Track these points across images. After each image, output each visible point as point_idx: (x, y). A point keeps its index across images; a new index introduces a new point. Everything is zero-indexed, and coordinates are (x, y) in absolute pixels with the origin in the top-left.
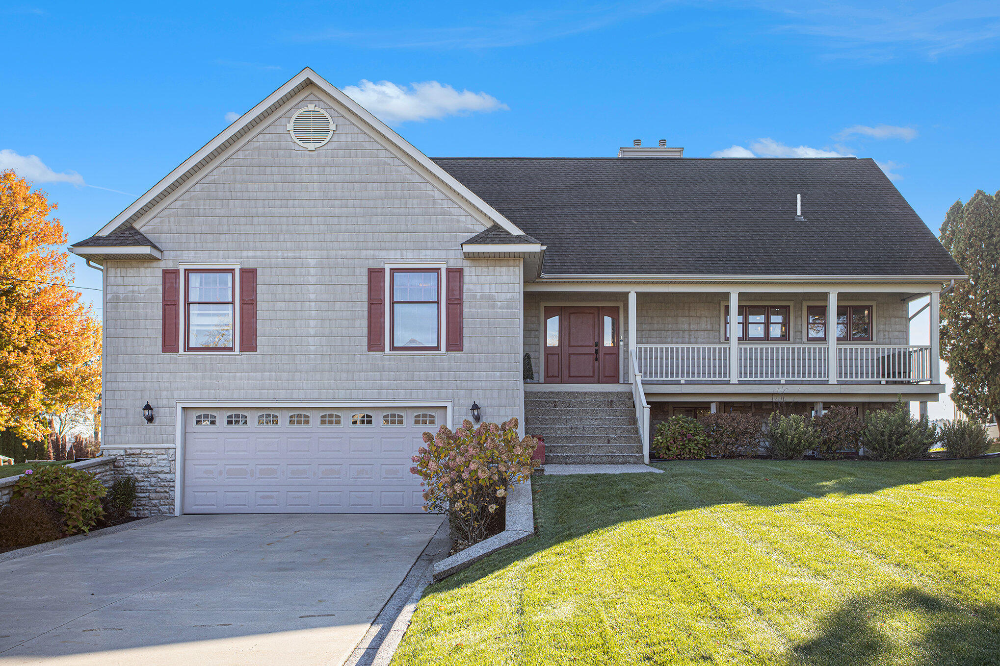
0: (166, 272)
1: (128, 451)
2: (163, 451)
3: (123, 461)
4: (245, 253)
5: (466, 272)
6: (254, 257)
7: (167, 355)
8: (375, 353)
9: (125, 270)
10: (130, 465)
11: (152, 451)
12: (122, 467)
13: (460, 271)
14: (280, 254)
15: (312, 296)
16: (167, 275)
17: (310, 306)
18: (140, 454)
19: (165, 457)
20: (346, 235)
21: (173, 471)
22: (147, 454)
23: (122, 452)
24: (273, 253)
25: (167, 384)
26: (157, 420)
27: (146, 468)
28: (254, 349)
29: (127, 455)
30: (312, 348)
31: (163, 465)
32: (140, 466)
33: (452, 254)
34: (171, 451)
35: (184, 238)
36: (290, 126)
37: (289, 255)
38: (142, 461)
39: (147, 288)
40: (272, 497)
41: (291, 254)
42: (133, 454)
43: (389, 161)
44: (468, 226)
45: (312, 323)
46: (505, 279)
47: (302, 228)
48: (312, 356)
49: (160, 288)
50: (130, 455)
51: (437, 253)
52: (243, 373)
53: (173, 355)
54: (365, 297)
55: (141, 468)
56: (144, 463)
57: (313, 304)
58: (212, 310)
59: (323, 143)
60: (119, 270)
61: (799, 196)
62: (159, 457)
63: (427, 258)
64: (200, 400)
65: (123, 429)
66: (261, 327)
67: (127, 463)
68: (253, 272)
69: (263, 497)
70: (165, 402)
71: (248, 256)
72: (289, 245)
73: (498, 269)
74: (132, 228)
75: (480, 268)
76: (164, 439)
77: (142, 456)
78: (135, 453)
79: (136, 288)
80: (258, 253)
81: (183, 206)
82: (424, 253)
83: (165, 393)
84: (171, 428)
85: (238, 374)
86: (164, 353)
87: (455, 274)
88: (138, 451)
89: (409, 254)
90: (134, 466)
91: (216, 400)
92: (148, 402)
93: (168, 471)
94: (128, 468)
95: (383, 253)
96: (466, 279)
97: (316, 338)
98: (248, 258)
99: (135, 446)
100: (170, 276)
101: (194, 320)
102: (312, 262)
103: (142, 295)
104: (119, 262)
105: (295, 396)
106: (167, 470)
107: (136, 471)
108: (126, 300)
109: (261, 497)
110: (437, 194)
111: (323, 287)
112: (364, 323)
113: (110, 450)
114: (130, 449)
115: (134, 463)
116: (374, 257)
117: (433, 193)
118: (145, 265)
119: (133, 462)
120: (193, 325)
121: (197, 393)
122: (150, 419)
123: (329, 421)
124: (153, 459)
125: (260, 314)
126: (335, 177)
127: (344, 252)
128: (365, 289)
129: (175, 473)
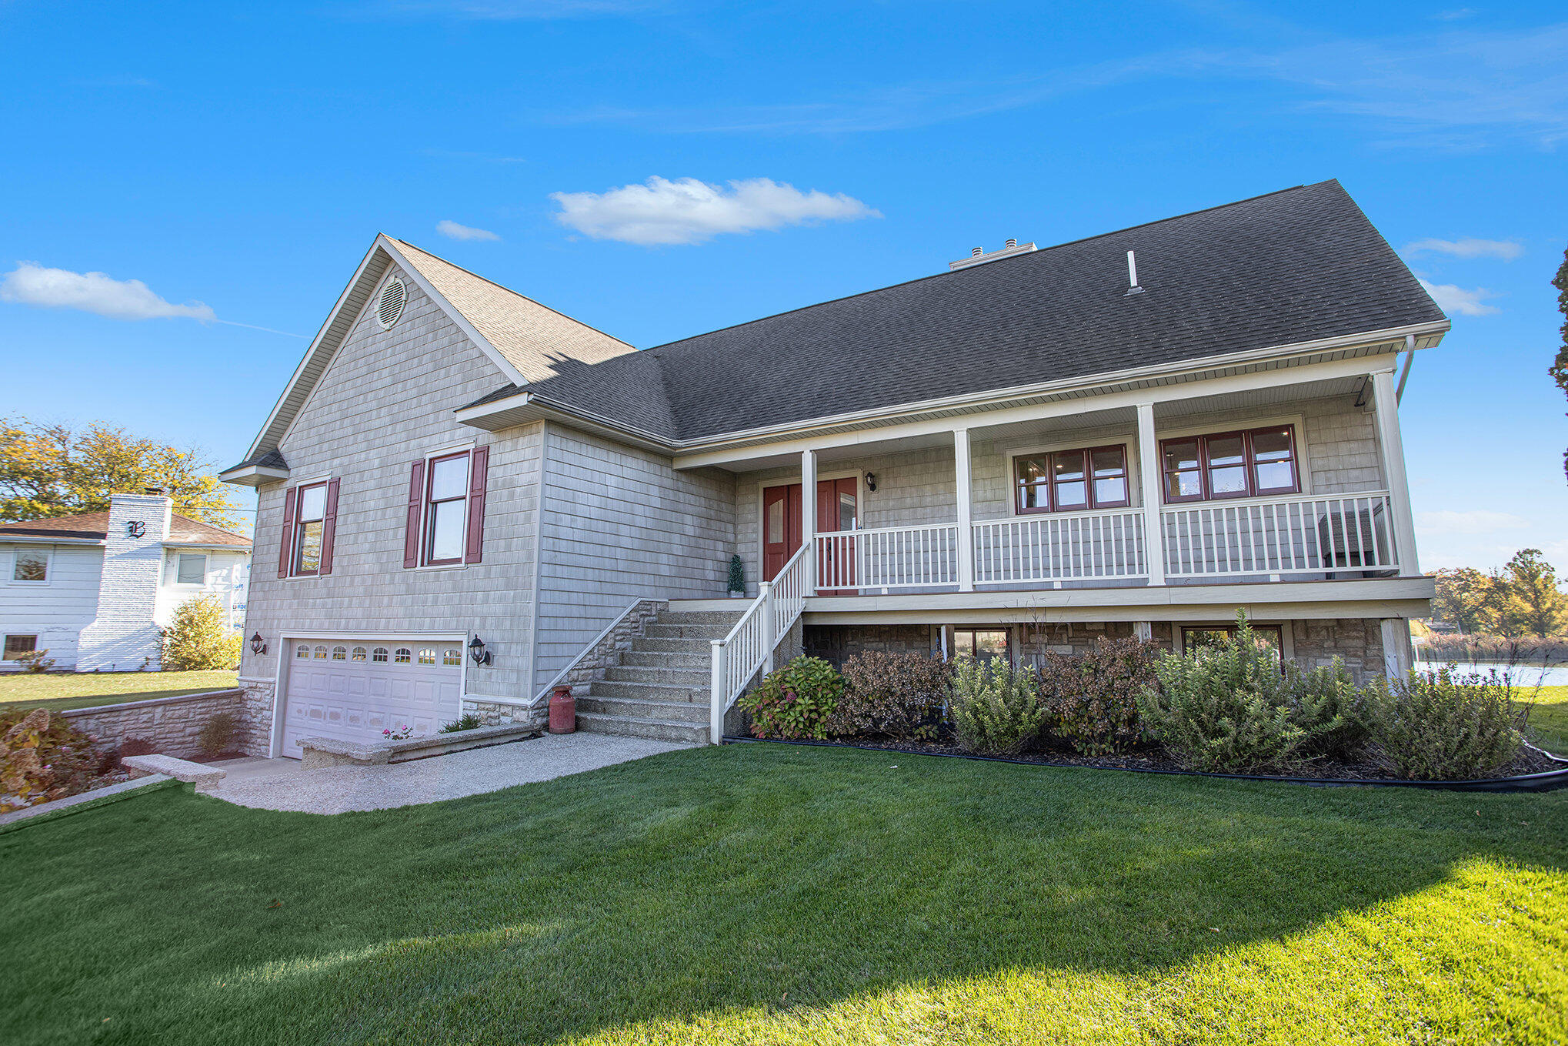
0: (288, 492)
2: (268, 686)
4: (335, 462)
5: (492, 449)
6: (341, 466)
7: (281, 581)
8: (409, 569)
11: (262, 685)
12: (246, 701)
13: (485, 450)
14: (356, 457)
15: (372, 504)
16: (289, 495)
17: (370, 516)
18: (256, 687)
24: (352, 458)
27: (258, 703)
28: (330, 571)
30: (367, 567)
31: (267, 700)
32: (255, 700)
34: (272, 686)
35: (303, 452)
36: (378, 307)
37: (362, 457)
38: (256, 696)
39: (278, 510)
45: (369, 536)
46: (527, 453)
47: (373, 423)
48: (366, 577)
49: (284, 510)
50: (251, 688)
51: (469, 431)
52: (321, 600)
54: (407, 499)
57: (372, 513)
59: (396, 319)
61: (1131, 255)
62: (266, 691)
63: (460, 439)
66: (337, 545)
68: (339, 481)
70: (275, 632)
71: (337, 465)
72: (363, 446)
73: (521, 440)
74: (275, 449)
75: (504, 443)
76: (271, 672)
79: (272, 511)
80: (343, 460)
82: (458, 432)
84: (275, 661)
85: (318, 601)
86: (279, 579)
87: (481, 454)
88: (255, 684)
89: (446, 437)
90: (251, 700)
92: (257, 633)
93: (268, 708)
94: (249, 702)
95: (427, 441)
96: (491, 460)
97: (370, 555)
99: (254, 679)
102: (376, 463)
103: (275, 518)
107: (252, 706)
112: (405, 532)
113: (242, 682)
116: (419, 447)
118: (280, 486)
120: (302, 547)
121: (293, 622)
124: (262, 693)
125: (337, 530)
126: (401, 357)
128: (408, 489)
129: (272, 711)
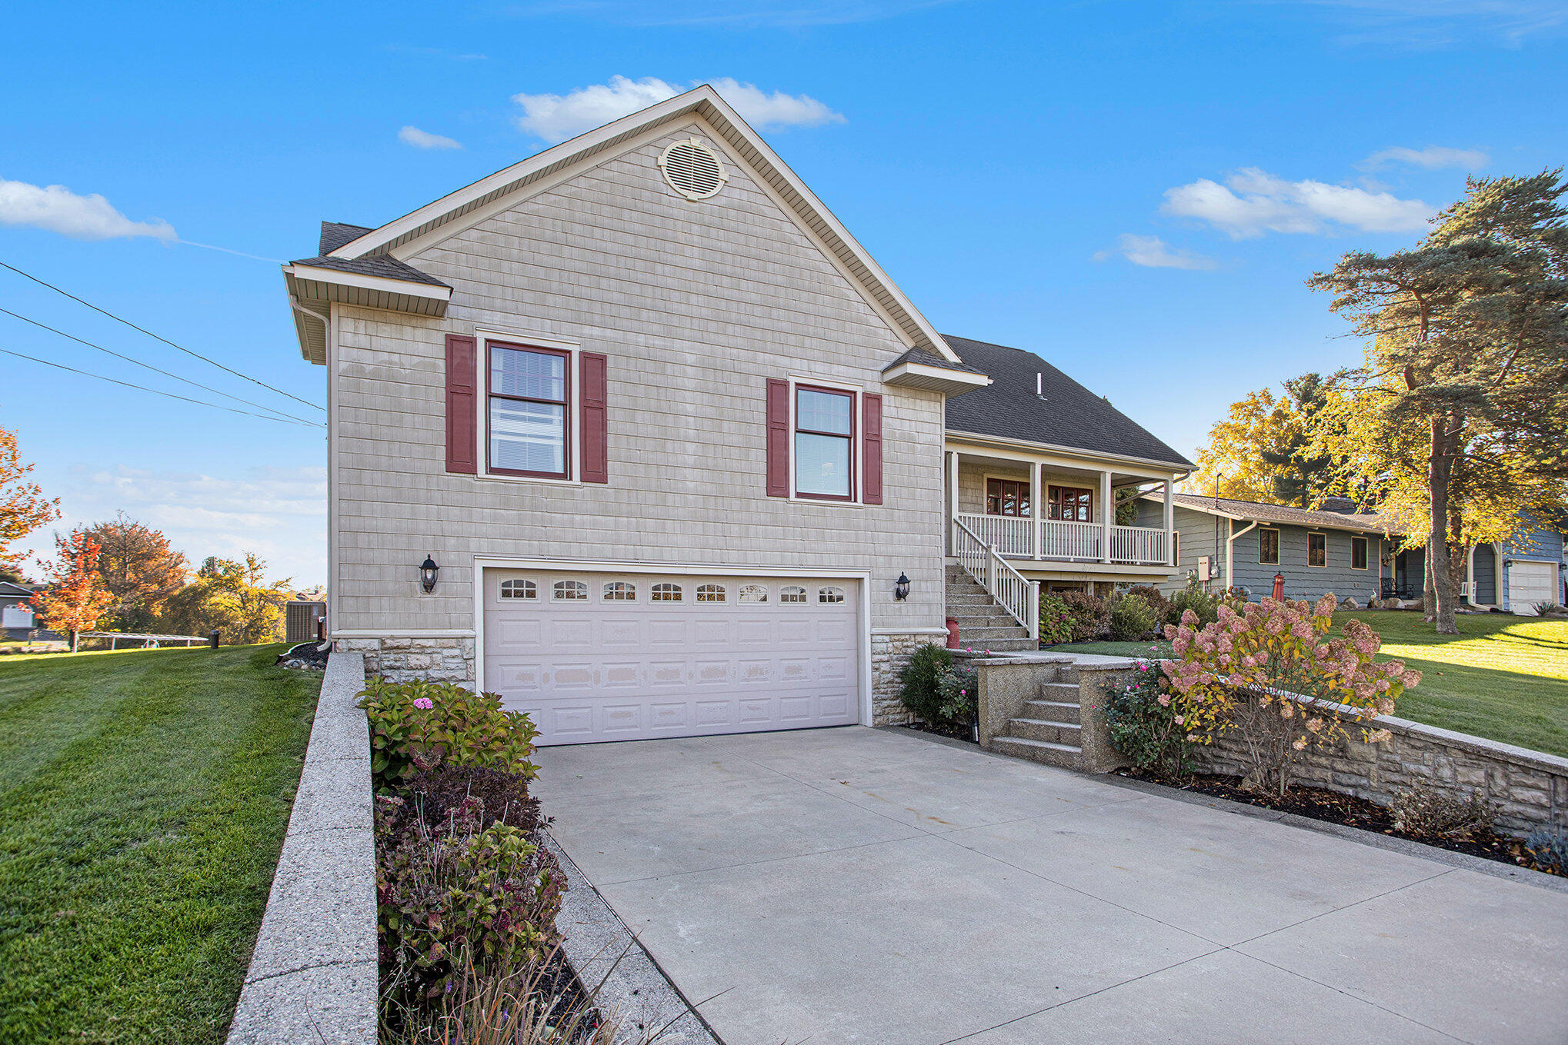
0: (452, 340)
1: (387, 641)
2: (453, 643)
3: (377, 660)
4: (587, 330)
5: (885, 400)
6: (603, 339)
7: (455, 478)
8: (776, 498)
9: (374, 325)
10: (391, 668)
11: (431, 643)
12: (376, 671)
13: (878, 398)
14: (641, 339)
15: (690, 408)
16: (456, 345)
17: (687, 422)
18: (410, 647)
19: (456, 652)
20: (738, 328)
21: (472, 677)
22: (423, 647)
23: (376, 644)
24: (631, 336)
25: (455, 527)
26: (439, 587)
27: (422, 672)
28: (603, 480)
29: (386, 649)
30: (691, 485)
31: (453, 666)
32: (412, 668)
33: (868, 375)
34: (469, 642)
35: (484, 289)
36: (663, 161)
37: (657, 342)
38: (413, 660)
39: (416, 360)
40: (629, 714)
41: (658, 342)
42: (398, 648)
43: (796, 238)
44: (887, 342)
45: (690, 448)
46: (926, 416)
47: (676, 306)
48: (691, 497)
49: (442, 364)
50: (392, 648)
51: (851, 372)
52: (585, 517)
53: (467, 478)
54: (762, 418)
55: (412, 672)
56: (418, 663)
57: (691, 419)
58: (527, 411)
59: (708, 195)
60: (362, 323)
62: (446, 652)
63: (840, 376)
64: (516, 556)
65: (374, 602)
66: (615, 446)
67: (386, 663)
68: (602, 359)
69: (614, 715)
70: (452, 556)
71: (592, 335)
72: (656, 328)
73: (918, 401)
74: (389, 257)
75: (899, 398)
76: (453, 621)
77: (412, 650)
78: (401, 646)
79: (395, 358)
80: (608, 333)
81: (482, 240)
82: (835, 368)
83: (452, 541)
84: (464, 602)
85: (577, 518)
86: (449, 474)
87: (873, 401)
88: (406, 642)
89: (819, 367)
90: (398, 668)
91: (542, 557)
92: (429, 556)
93: (464, 678)
94: (388, 672)
95: (785, 361)
96: (885, 410)
97: (696, 470)
98: (591, 338)
99: (400, 633)
100: (459, 347)
101: (497, 424)
102: (691, 359)
103: (407, 371)
104: (361, 311)
105: (667, 556)
106: (461, 675)
107: (403, 679)
108: (375, 376)
109: (611, 716)
110: (853, 295)
111: (706, 397)
112: (762, 456)
113: (352, 641)
114: (392, 638)
115: (398, 664)
116: (774, 365)
117: (846, 291)
118: (414, 322)
119: (396, 661)
120: (495, 432)
121: (510, 545)
122: (429, 586)
123: (709, 595)
124: (434, 655)
125: (611, 426)
126: (723, 245)
127: (735, 351)
128: (762, 407)
129: (474, 681)
